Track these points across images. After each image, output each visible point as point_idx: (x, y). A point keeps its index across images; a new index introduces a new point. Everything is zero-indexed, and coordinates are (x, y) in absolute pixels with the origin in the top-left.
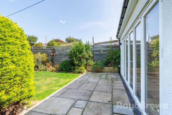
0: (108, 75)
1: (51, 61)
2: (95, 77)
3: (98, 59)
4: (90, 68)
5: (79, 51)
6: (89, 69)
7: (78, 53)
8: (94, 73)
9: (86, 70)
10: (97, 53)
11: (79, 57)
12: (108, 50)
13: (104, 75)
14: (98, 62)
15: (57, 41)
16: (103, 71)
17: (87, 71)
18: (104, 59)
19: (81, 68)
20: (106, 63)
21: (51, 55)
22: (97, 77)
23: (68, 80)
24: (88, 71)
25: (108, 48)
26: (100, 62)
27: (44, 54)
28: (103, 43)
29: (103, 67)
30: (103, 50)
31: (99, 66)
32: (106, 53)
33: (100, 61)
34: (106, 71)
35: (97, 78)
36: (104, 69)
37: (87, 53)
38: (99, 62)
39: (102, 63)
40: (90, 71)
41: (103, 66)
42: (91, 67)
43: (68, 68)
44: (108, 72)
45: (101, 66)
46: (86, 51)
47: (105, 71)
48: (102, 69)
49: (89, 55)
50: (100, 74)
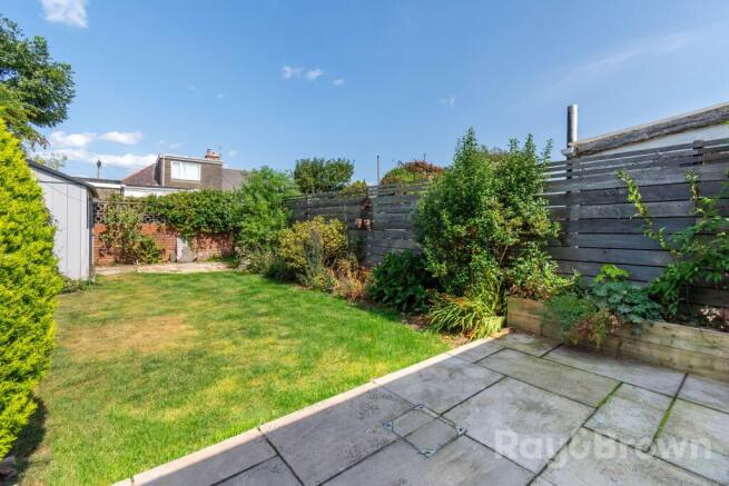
0: (690, 402)
1: (355, 253)
2: (536, 396)
3: (596, 255)
4: (531, 310)
5: (456, 202)
6: (525, 313)
7: (445, 216)
8: (553, 355)
9: (500, 320)
10: (593, 211)
11: (454, 236)
12: (703, 187)
13: (646, 396)
14: (600, 278)
15: (415, 168)
16: (644, 349)
17: (505, 325)
18: (658, 259)
19: (464, 303)
20: (670, 292)
21: (356, 228)
22: (554, 402)
23: (356, 369)
24: (515, 329)
25: (704, 169)
26: (620, 278)
27: (335, 224)
28: (655, 132)
29: (637, 320)
30: (642, 189)
31: (602, 305)
32: (677, 208)
33: (614, 271)
34: (676, 357)
35: (548, 411)
36: (656, 340)
37: (510, 213)
38: (608, 278)
39: (636, 286)
40: (529, 332)
41: (643, 316)
42: (539, 304)
43: (404, 291)
44: (688, 372)
45: (624, 309)
46: (505, 202)
47: (657, 354)
48: (625, 334)
49: (526, 226)
50: (608, 370)
